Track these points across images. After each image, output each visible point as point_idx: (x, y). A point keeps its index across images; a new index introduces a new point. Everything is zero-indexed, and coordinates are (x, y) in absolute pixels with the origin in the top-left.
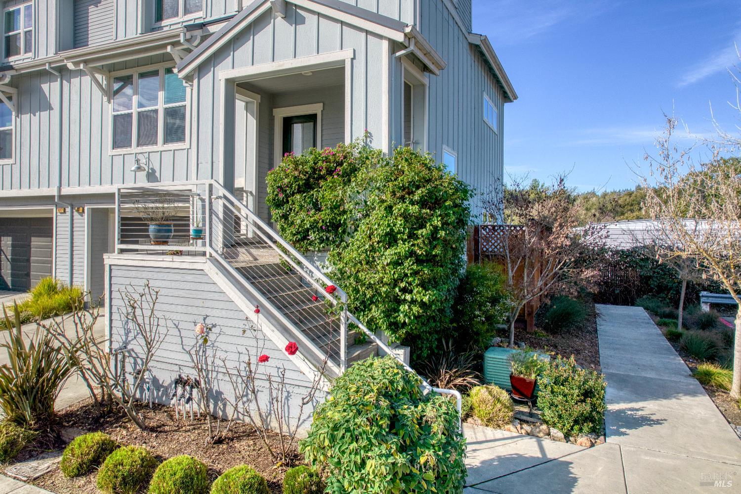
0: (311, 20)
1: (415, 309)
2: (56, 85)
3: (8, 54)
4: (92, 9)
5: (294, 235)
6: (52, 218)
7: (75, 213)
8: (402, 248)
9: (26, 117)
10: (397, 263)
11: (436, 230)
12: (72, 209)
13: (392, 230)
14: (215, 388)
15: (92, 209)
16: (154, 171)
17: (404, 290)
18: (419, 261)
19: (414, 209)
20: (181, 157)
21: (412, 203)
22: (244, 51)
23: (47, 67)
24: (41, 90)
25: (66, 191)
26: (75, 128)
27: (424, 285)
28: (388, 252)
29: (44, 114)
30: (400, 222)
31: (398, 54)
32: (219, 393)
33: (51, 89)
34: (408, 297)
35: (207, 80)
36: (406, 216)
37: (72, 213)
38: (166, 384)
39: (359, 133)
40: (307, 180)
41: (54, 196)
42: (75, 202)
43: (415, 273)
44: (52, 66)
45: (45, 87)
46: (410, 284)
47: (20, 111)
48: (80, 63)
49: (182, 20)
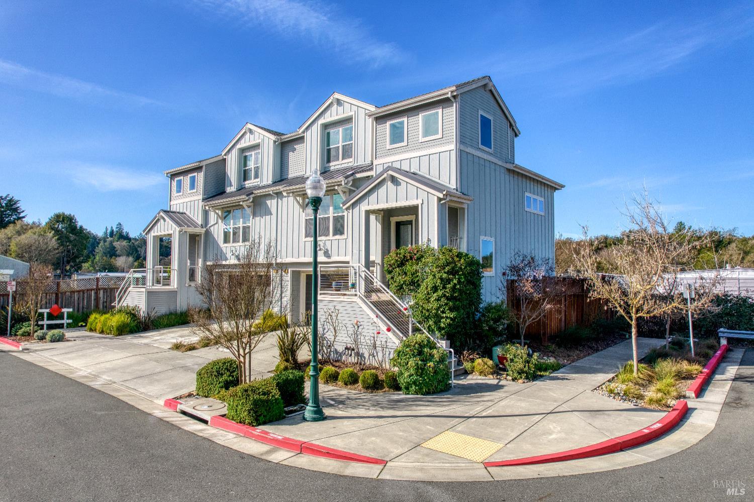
0: (403, 184)
2: (274, 201)
3: (245, 180)
5: (396, 287)
6: (270, 275)
9: (257, 219)
12: (282, 270)
13: (435, 285)
14: (361, 352)
15: (293, 271)
16: (328, 250)
20: (342, 243)
22: (373, 197)
23: (271, 193)
24: (266, 204)
25: (279, 261)
26: (284, 225)
28: (434, 295)
29: (268, 217)
30: (439, 281)
31: (442, 202)
32: (363, 354)
33: (272, 203)
35: (356, 210)
37: (282, 272)
38: (340, 351)
39: (425, 240)
40: (402, 261)
41: (273, 263)
42: (283, 267)
43: (446, 304)
45: (268, 202)
47: (254, 215)
48: (290, 193)
49: (341, 163)
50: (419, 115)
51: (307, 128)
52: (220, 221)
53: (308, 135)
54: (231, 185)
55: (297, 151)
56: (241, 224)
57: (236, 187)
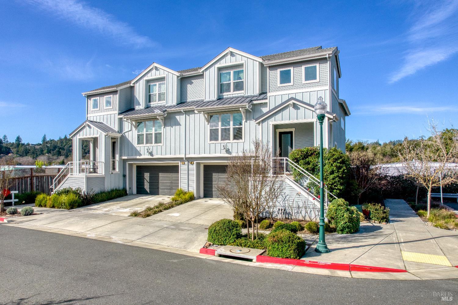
0: (302, 109)
1: (338, 191)
2: (183, 117)
3: (150, 101)
4: (189, 86)
6: (178, 166)
7: (189, 164)
8: (336, 174)
9: (168, 128)
10: (333, 179)
11: (344, 170)
12: (188, 162)
13: (333, 170)
14: (288, 211)
15: (197, 162)
16: (229, 149)
17: (335, 186)
18: (340, 178)
19: (338, 165)
20: (241, 144)
21: (339, 163)
22: (279, 116)
23: (182, 111)
24: (176, 118)
25: (187, 156)
27: (341, 184)
28: (331, 176)
29: (177, 127)
30: (335, 168)
31: (330, 121)
32: (289, 213)
33: (181, 118)
34: (336, 188)
35: (265, 124)
36: (336, 166)
40: (305, 156)
41: (183, 158)
42: (190, 160)
43: (339, 181)
44: (184, 110)
45: (178, 117)
46: (337, 184)
47: (165, 125)
48: (201, 111)
49: (232, 93)
50: (302, 66)
51: (206, 69)
52: (134, 129)
53: (207, 74)
54: (139, 104)
55: (193, 84)
56: (153, 131)
57: (144, 106)
